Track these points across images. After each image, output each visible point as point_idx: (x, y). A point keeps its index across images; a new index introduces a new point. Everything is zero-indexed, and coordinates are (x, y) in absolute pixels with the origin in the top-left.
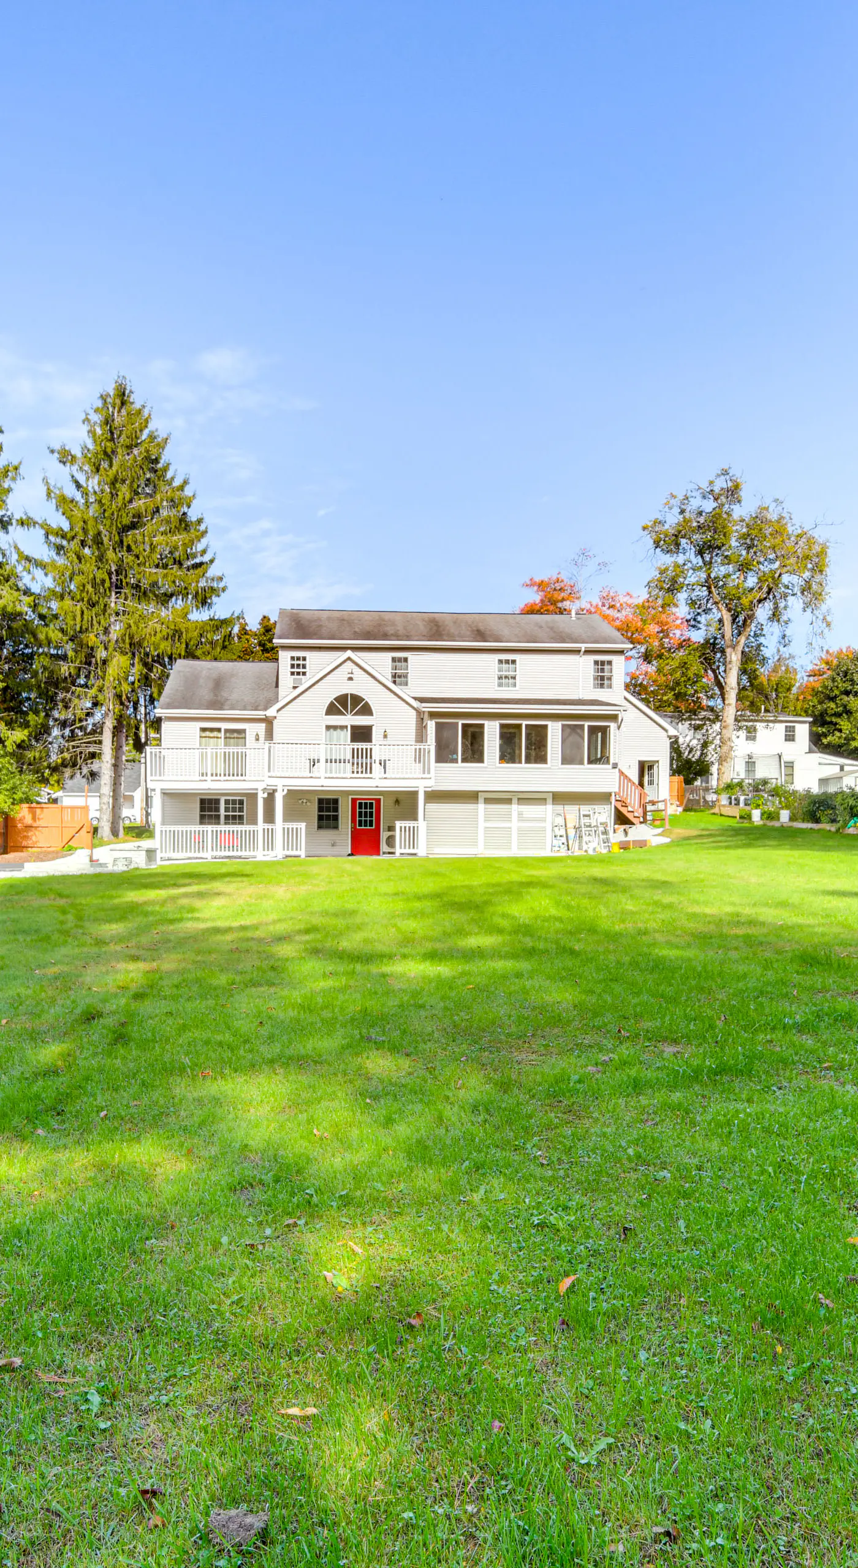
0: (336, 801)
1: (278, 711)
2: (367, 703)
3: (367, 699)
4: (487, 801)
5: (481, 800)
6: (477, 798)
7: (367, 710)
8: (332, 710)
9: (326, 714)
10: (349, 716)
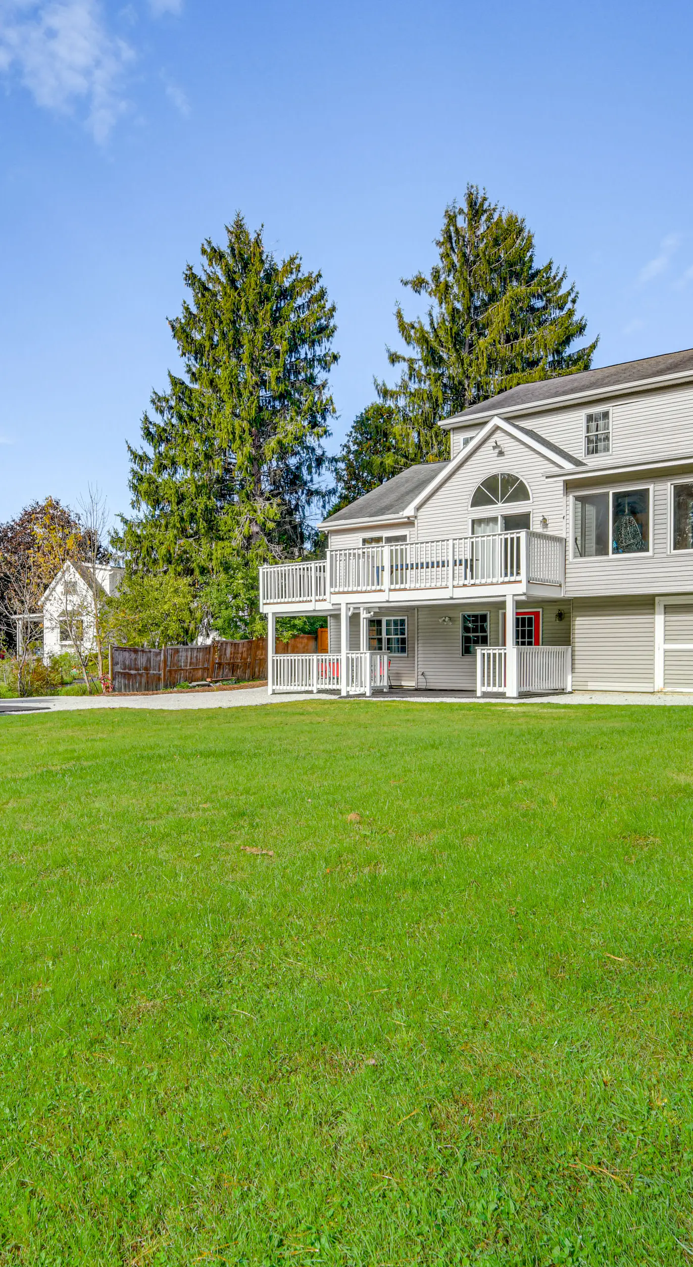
0: (484, 618)
1: (418, 509)
2: (522, 483)
3: (521, 478)
4: (669, 609)
5: (659, 608)
6: (653, 604)
7: (521, 493)
8: (479, 499)
9: (472, 506)
10: (500, 505)
